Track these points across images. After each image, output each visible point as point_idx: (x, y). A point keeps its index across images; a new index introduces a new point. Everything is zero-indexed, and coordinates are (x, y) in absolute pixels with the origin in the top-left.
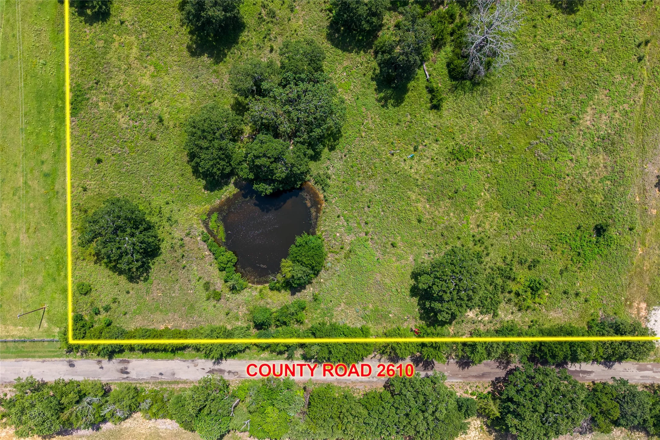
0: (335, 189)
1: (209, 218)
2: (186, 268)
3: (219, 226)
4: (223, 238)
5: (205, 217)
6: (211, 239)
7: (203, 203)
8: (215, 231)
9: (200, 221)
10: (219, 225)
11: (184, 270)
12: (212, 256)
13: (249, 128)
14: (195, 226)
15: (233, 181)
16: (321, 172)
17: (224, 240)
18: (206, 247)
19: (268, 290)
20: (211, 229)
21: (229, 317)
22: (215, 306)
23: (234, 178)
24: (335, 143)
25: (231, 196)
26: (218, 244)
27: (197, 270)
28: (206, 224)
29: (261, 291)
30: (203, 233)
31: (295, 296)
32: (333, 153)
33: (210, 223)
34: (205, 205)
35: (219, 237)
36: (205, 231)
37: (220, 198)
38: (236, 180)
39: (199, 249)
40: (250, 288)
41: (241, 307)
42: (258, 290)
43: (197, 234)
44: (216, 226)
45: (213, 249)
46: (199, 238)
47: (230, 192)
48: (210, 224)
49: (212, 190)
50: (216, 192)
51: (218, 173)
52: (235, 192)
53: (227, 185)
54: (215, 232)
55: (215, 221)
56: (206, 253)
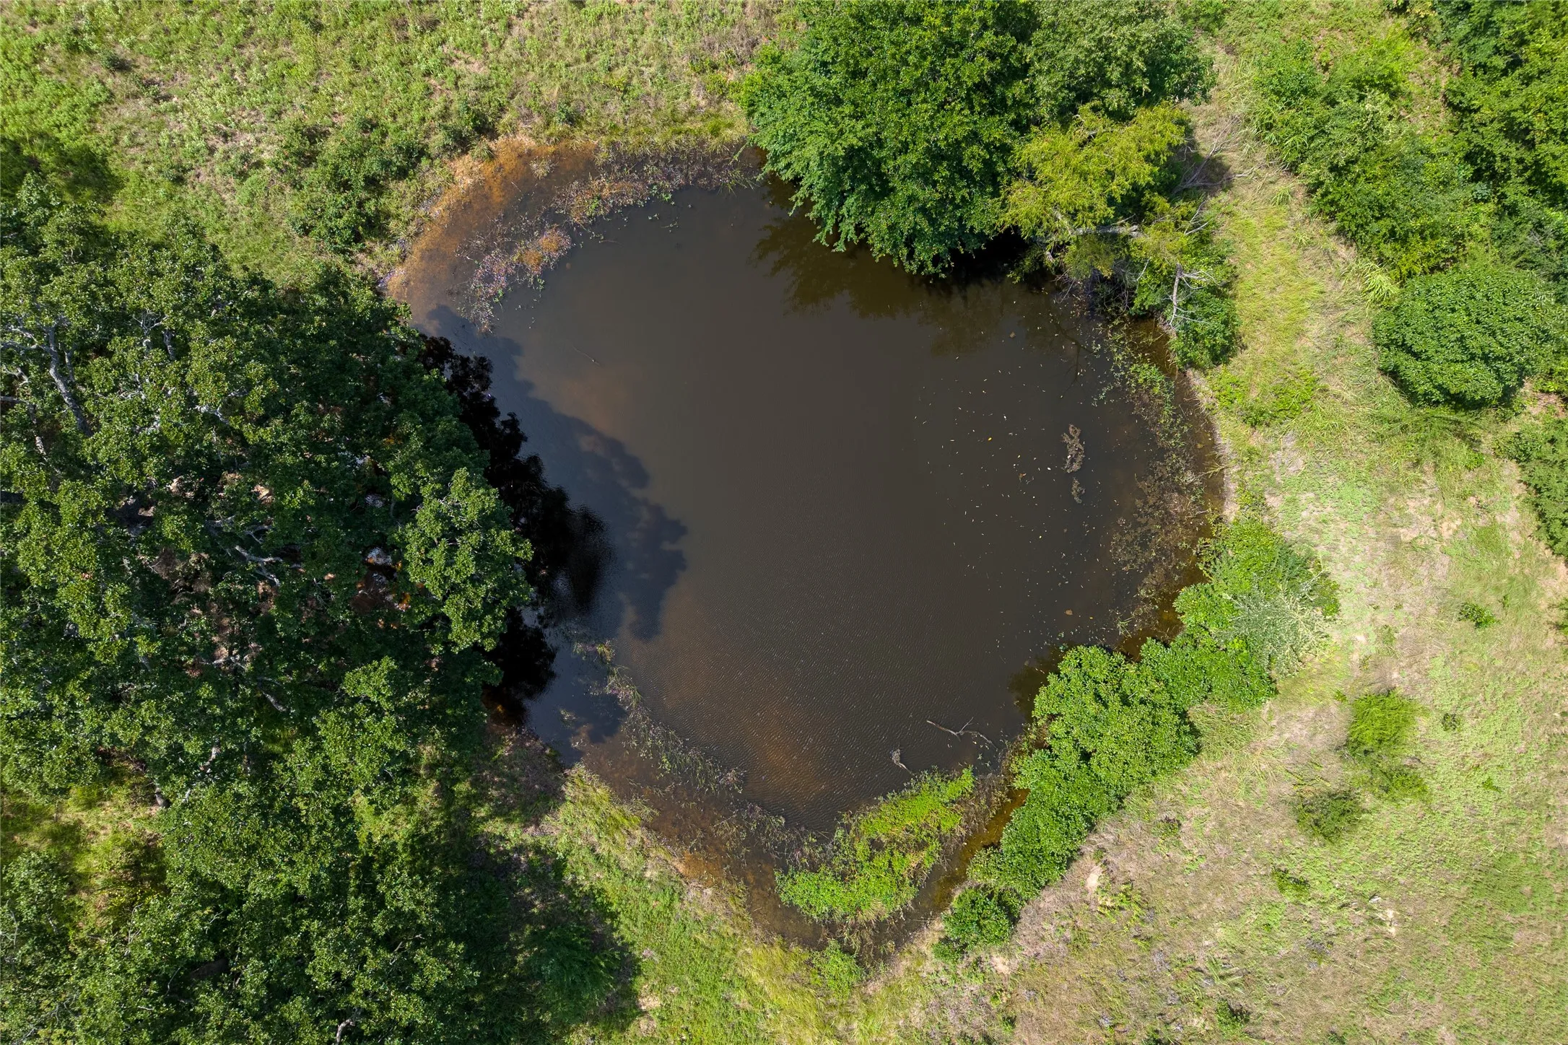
0: (385, 69)
1: (832, 928)
2: (1240, 998)
3: (876, 845)
4: (952, 790)
5: (835, 963)
6: (980, 873)
7: (740, 998)
8: (912, 860)
9: (875, 987)
10: (862, 847)
11: (1257, 1008)
12: (1107, 834)
13: (108, 811)
14: (917, 1017)
15: (513, 834)
16: (291, 205)
17: (967, 779)
18: (1048, 900)
19: (1239, 366)
20: (908, 894)
21: (1490, 602)
22: (1450, 722)
23: (496, 827)
24: (47, 158)
25: (633, 815)
26: (1002, 817)
27: (1233, 916)
28: (878, 940)
29: (1255, 419)
30: (953, 948)
31: (1233, 159)
32: (123, 165)
33: (868, 914)
34: (748, 985)
35: (953, 823)
36: (938, 927)
37: (673, 889)
38: (502, 811)
39: (1077, 945)
40: (1257, 503)
41: (1407, 535)
42: (1257, 440)
43: (976, 985)
44: (881, 861)
45: (1052, 844)
46: (1001, 964)
47: (608, 826)
48: (877, 907)
49: (627, 967)
50: (627, 930)
51: (434, 972)
52: (601, 792)
53: (559, 867)
54: (926, 859)
55: (843, 877)
56: (1093, 881)
